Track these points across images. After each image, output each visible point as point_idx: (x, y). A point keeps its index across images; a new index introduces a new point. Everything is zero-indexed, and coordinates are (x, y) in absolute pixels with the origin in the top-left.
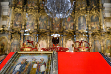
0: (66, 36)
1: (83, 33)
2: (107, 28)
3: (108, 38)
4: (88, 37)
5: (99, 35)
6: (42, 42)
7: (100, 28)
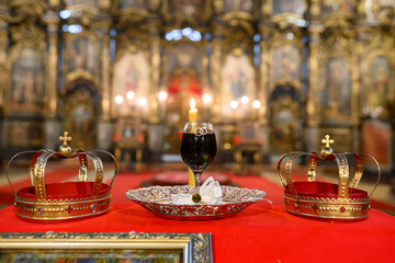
0: (223, 37)
1: (290, 28)
2: (382, 8)
3: (379, 47)
4: (307, 45)
5: (346, 37)
6: (132, 63)
7: (355, 10)
